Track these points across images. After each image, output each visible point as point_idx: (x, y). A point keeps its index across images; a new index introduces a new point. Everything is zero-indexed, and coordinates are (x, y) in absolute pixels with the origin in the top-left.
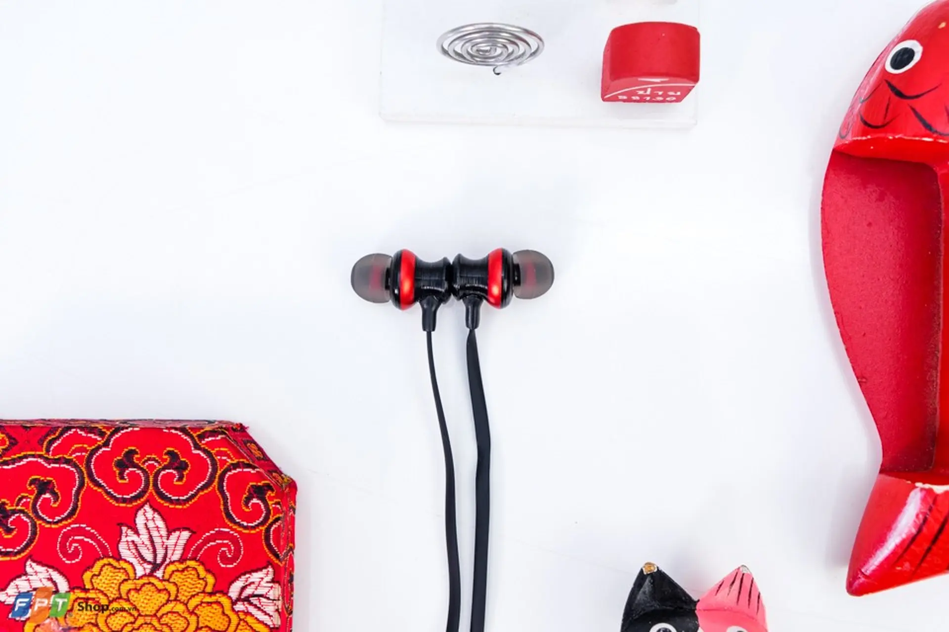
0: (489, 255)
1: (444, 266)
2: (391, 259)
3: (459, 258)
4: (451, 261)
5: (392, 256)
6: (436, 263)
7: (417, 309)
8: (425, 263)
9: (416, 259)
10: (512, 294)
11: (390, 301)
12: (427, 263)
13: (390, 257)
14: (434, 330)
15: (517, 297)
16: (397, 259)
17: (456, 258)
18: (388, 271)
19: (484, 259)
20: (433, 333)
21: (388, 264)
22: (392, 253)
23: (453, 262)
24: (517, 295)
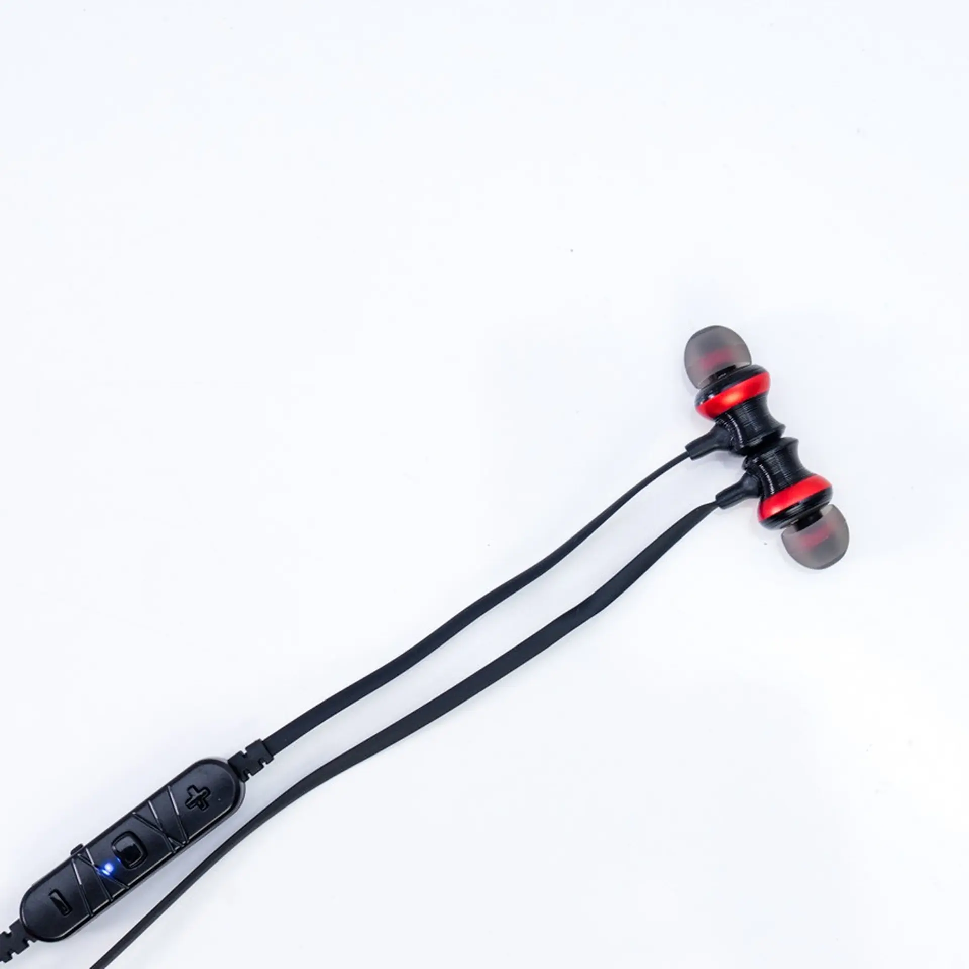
0: (815, 475)
1: (774, 429)
2: (749, 364)
3: (792, 443)
4: (784, 436)
5: (753, 364)
6: (772, 418)
7: (706, 426)
8: (766, 405)
9: (764, 394)
10: (782, 528)
11: (698, 391)
12: (767, 409)
13: (751, 362)
14: (693, 458)
15: (782, 536)
16: (753, 371)
17: (791, 438)
18: (733, 368)
19: (808, 472)
20: (689, 459)
21: (741, 364)
22: (757, 361)
23: (783, 438)
24: (784, 535)
